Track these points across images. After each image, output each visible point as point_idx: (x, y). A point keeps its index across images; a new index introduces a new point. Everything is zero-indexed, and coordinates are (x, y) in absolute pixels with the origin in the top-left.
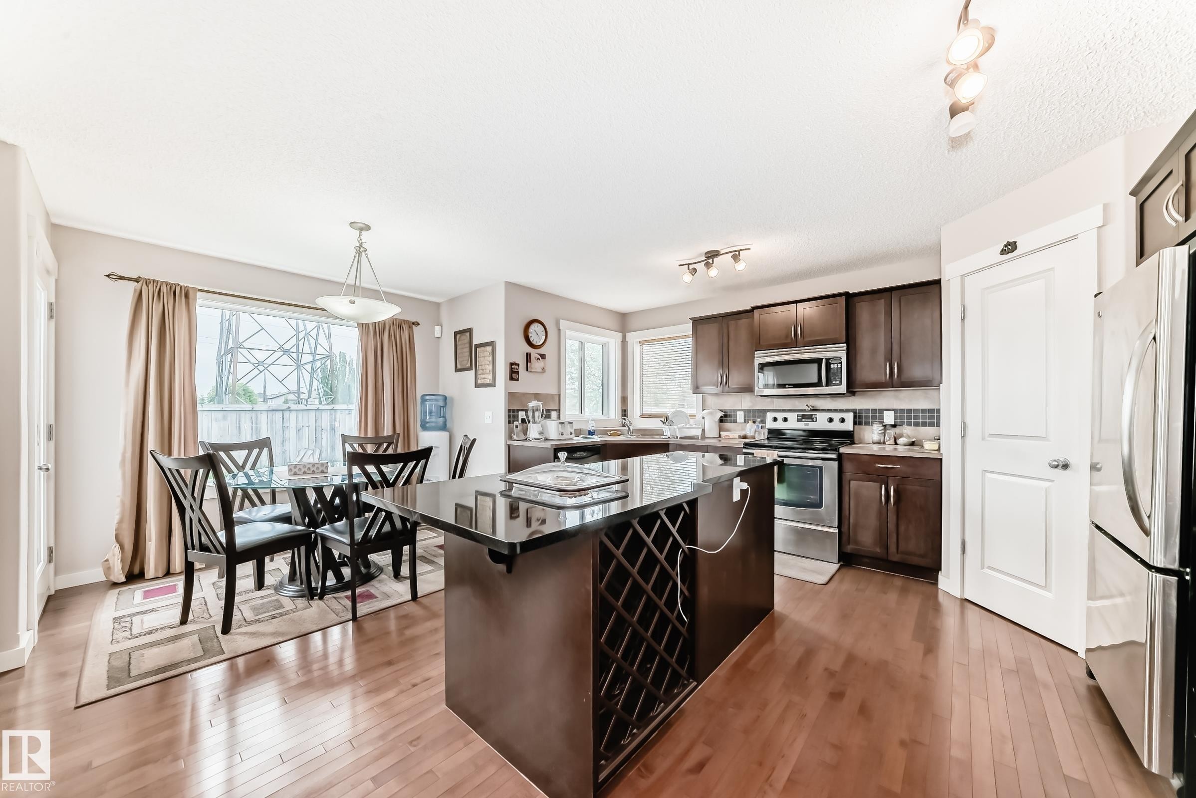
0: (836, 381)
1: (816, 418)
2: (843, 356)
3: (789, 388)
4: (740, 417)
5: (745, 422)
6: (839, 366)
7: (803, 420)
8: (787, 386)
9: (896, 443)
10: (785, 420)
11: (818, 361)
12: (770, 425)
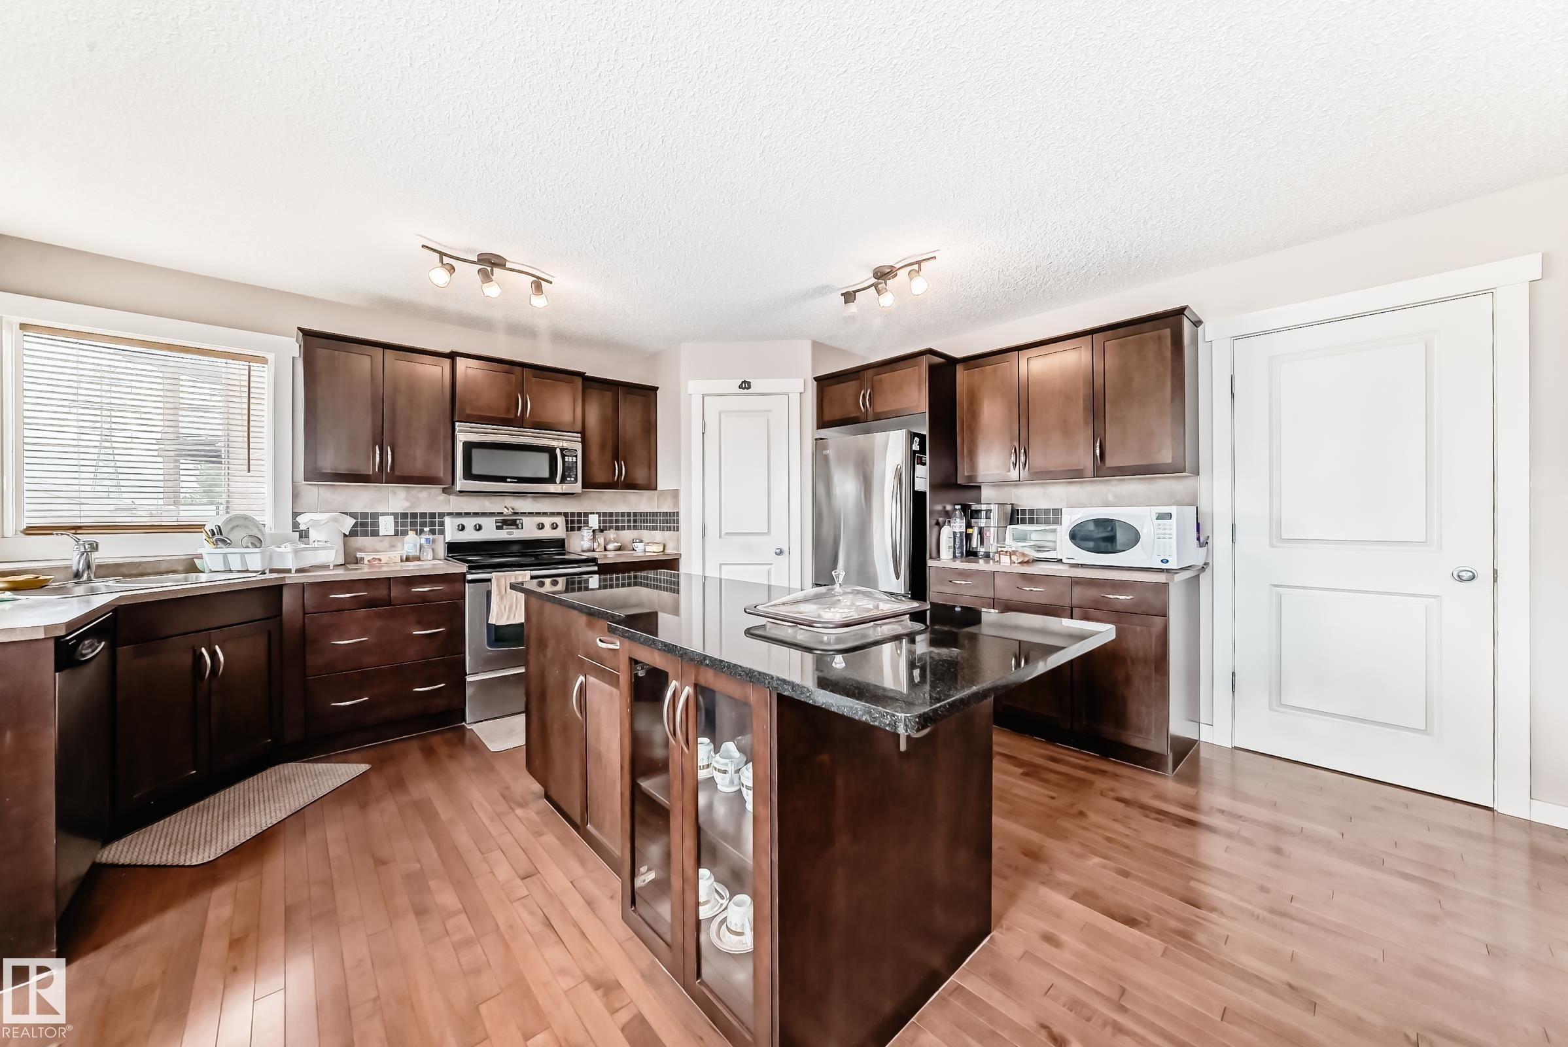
0: (571, 477)
1: (522, 524)
2: (579, 447)
3: (511, 482)
4: (386, 525)
5: (396, 533)
6: (574, 460)
7: (505, 527)
8: (509, 480)
9: (605, 549)
10: (479, 528)
11: (551, 451)
12: (451, 534)
